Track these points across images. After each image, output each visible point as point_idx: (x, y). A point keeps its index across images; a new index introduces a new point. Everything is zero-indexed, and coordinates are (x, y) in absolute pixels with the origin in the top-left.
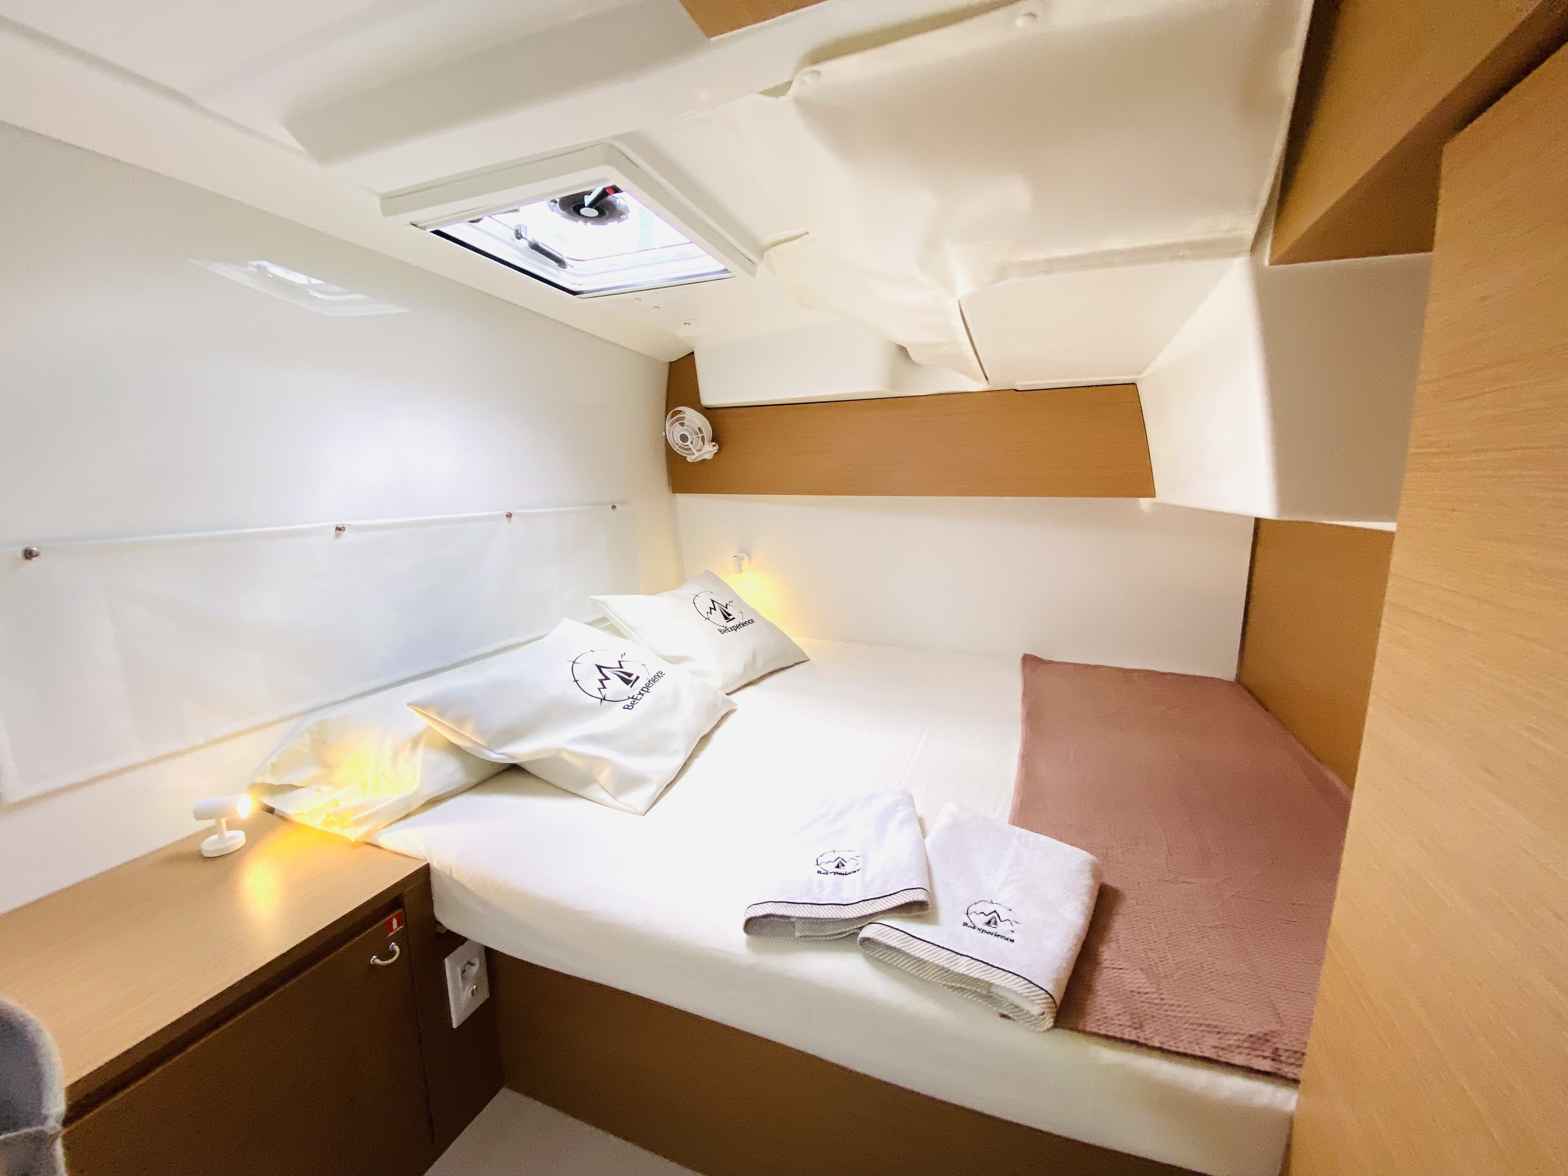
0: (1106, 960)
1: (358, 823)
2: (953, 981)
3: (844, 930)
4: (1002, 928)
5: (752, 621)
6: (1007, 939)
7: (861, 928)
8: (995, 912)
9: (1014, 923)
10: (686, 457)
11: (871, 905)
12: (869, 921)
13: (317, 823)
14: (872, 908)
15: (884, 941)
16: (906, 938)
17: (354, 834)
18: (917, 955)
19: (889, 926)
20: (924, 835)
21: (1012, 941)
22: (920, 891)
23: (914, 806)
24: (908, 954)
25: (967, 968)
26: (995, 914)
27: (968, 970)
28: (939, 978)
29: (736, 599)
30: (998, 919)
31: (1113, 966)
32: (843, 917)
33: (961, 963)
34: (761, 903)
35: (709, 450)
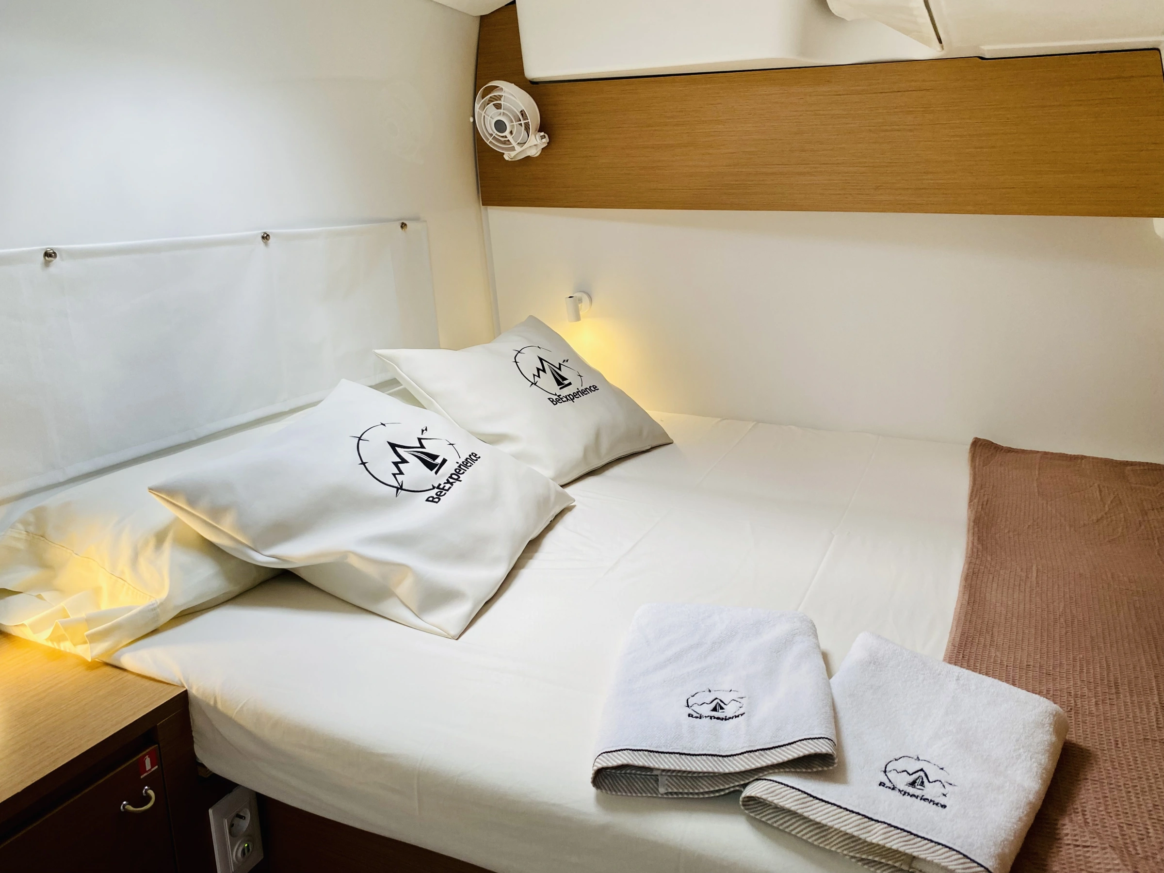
0: (1067, 835)
1: (94, 638)
2: (864, 853)
3: (722, 787)
4: (930, 791)
5: (595, 388)
6: (937, 804)
7: (745, 786)
8: (922, 770)
9: (946, 785)
10: (504, 154)
11: (759, 758)
12: (756, 777)
13: (42, 638)
14: (759, 761)
15: (775, 802)
16: (805, 798)
17: (90, 652)
18: (818, 820)
19: (782, 784)
20: (830, 674)
21: (944, 806)
22: (824, 742)
23: (816, 636)
24: (805, 818)
25: (884, 836)
26: (922, 774)
27: (885, 839)
28: (845, 847)
29: (572, 356)
30: (925, 780)
31: (1077, 843)
32: (721, 771)
33: (876, 830)
34: (614, 751)
35: (536, 143)
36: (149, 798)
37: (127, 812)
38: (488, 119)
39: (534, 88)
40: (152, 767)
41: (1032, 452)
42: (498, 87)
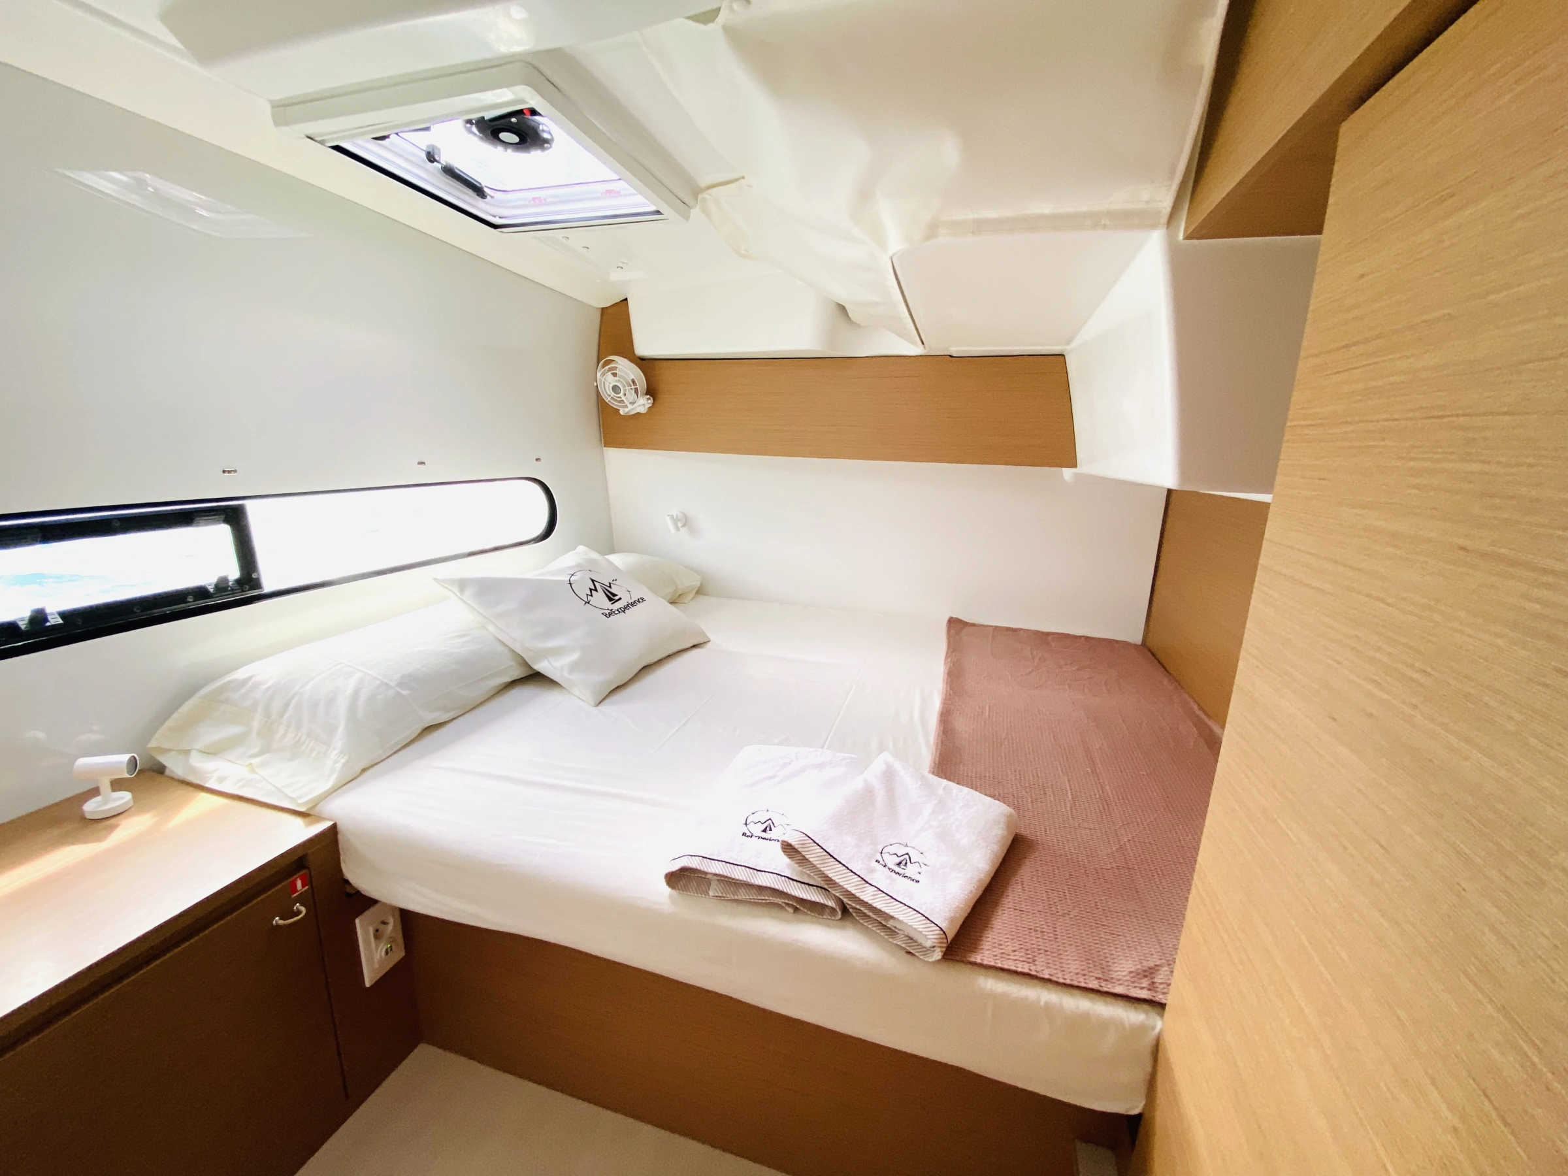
4: (910, 870)
6: (913, 880)
8: (907, 854)
9: (922, 865)
10: (620, 410)
21: (918, 882)
25: (872, 897)
26: (907, 857)
27: (873, 899)
30: (908, 861)
35: (643, 403)
36: (299, 912)
37: (278, 926)
38: (607, 384)
39: (644, 363)
40: (303, 887)
41: (987, 626)
42: (614, 361)
